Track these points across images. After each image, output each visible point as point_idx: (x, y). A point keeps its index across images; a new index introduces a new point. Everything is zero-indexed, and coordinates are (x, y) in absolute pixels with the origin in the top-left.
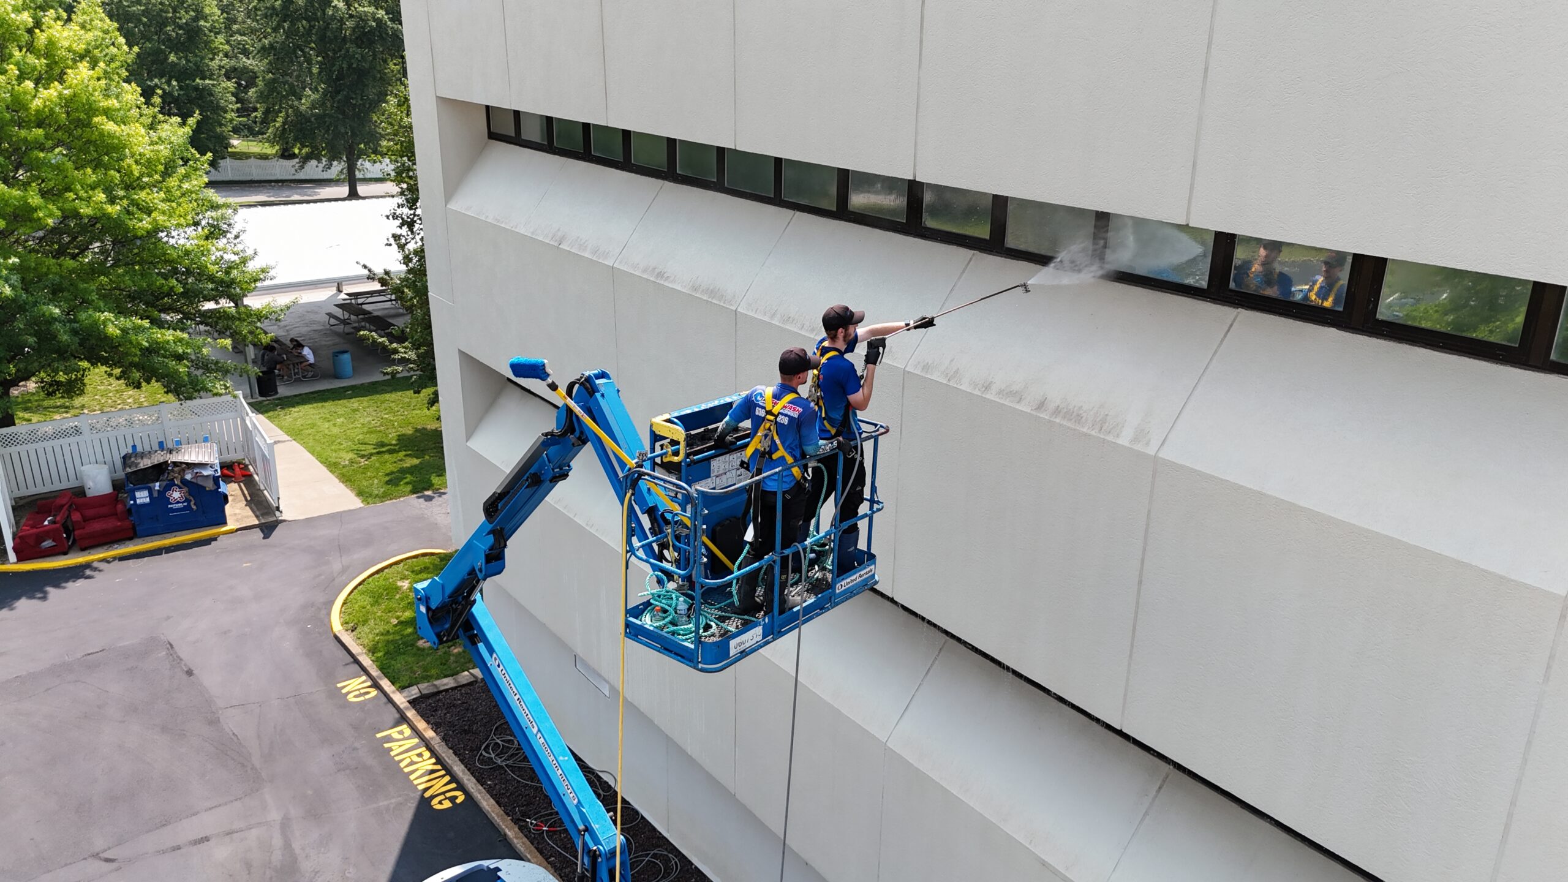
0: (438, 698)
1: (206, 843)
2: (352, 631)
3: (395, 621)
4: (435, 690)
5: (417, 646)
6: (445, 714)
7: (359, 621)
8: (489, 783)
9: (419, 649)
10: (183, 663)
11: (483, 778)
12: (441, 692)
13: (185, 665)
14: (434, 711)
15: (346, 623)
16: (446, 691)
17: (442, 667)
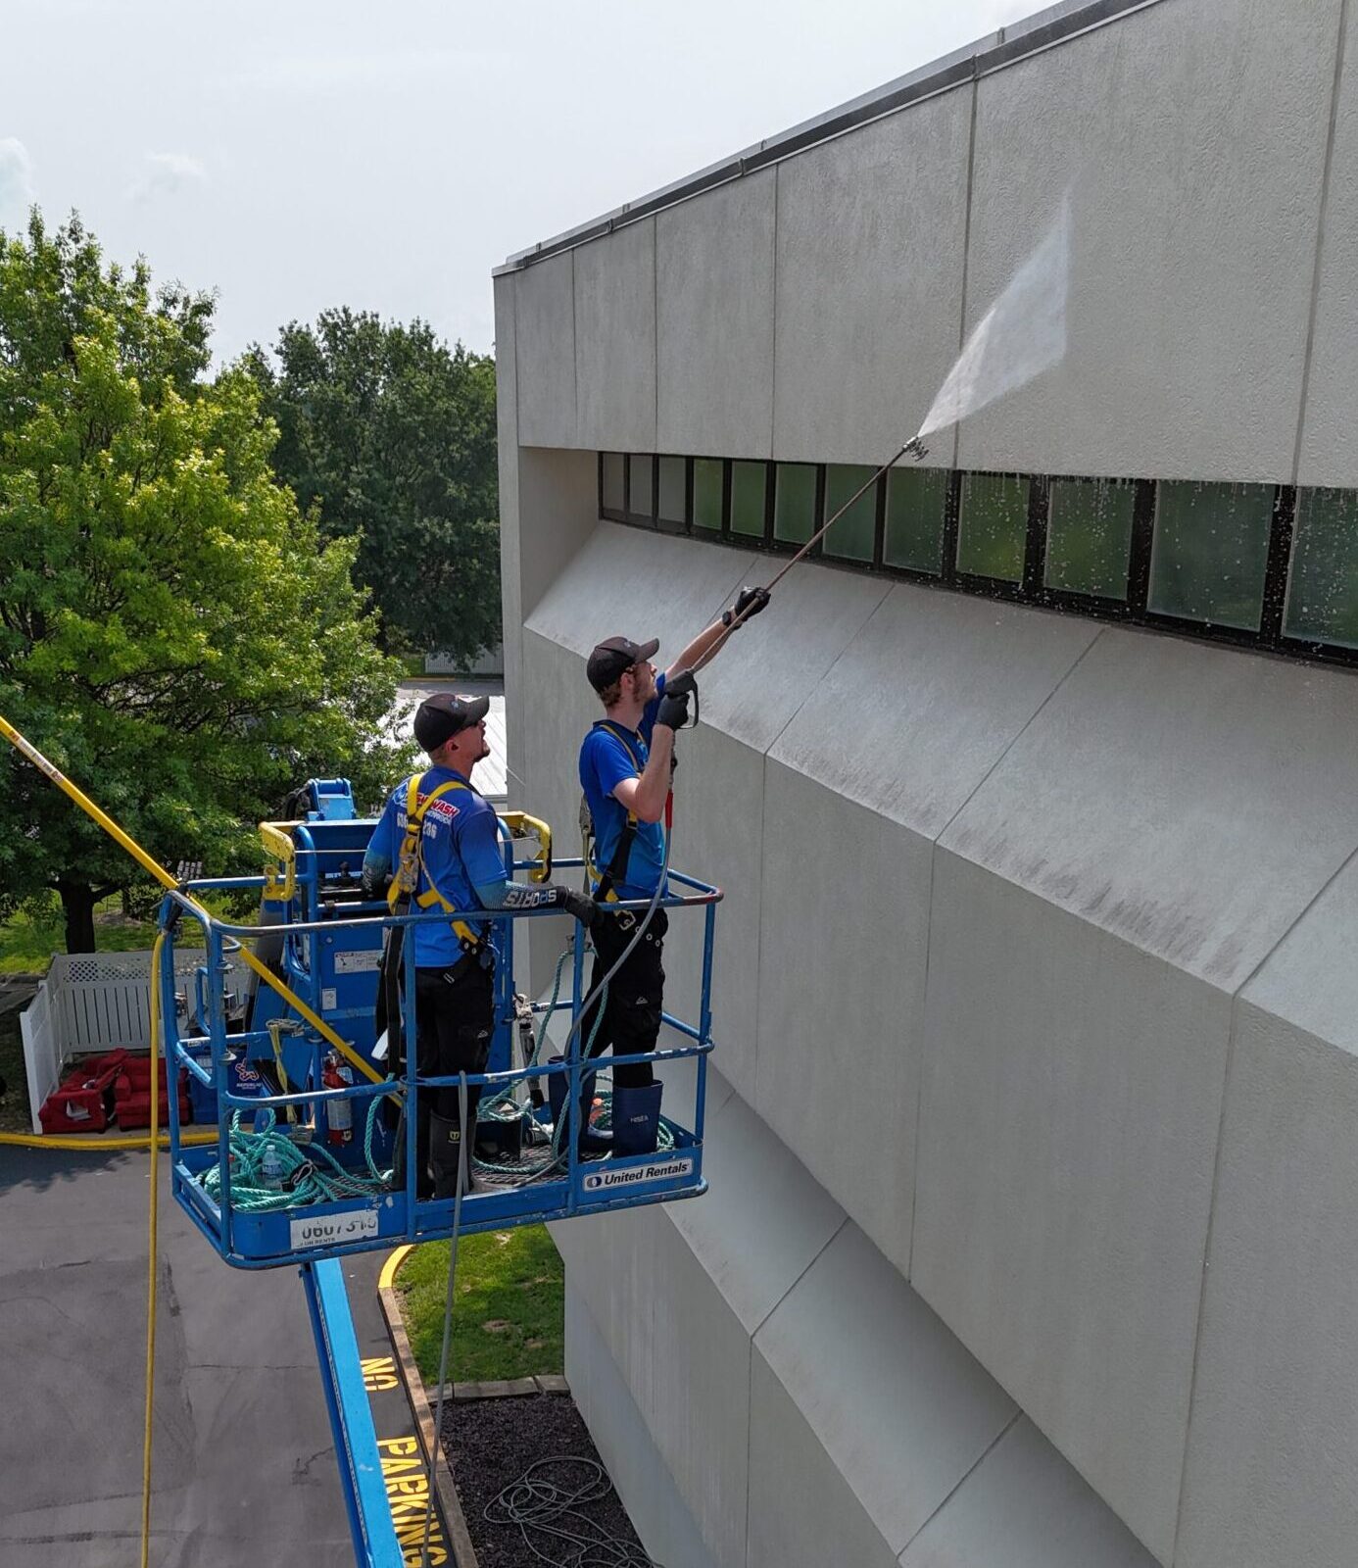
0: (475, 1407)
1: (86, 1542)
2: (405, 1292)
3: (468, 1288)
4: (475, 1395)
5: (482, 1330)
6: (473, 1433)
7: (420, 1280)
8: (489, 1545)
9: (482, 1333)
10: (173, 1296)
11: (484, 1536)
12: (484, 1399)
13: (175, 1300)
14: (460, 1425)
15: (402, 1280)
16: (492, 1399)
17: (503, 1364)
